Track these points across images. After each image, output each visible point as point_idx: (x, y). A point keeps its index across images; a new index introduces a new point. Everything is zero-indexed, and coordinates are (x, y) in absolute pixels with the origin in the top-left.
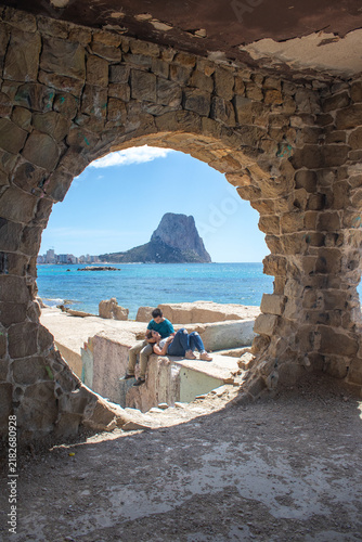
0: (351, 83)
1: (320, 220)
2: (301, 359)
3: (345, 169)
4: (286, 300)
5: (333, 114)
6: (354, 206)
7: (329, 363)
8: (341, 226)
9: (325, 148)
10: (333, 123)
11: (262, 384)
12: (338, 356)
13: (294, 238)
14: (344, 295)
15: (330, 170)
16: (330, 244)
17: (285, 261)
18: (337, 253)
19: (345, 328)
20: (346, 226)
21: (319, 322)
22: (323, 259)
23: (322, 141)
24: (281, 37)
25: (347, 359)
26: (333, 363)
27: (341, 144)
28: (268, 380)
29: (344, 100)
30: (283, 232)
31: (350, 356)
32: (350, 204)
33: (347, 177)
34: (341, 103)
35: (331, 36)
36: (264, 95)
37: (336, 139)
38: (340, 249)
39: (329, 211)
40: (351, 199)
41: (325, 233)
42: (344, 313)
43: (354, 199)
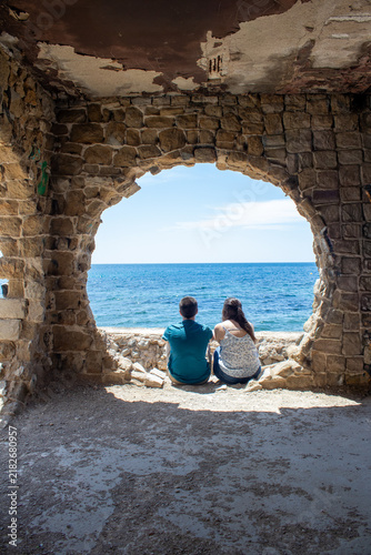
0: (89, 103)
1: (52, 224)
2: (44, 360)
3: (81, 179)
4: (27, 303)
5: (70, 126)
6: (89, 214)
7: (66, 360)
8: (75, 231)
9: (59, 156)
10: (68, 135)
11: (25, 390)
12: (75, 352)
13: (35, 240)
14: (78, 295)
15: (66, 179)
16: (64, 249)
17: (23, 264)
18: (70, 257)
19: (80, 325)
20: (81, 231)
21: (52, 323)
22: (55, 262)
23: (57, 149)
24: (82, 51)
25: (83, 353)
26: (70, 359)
27: (77, 156)
28: (30, 384)
29: (83, 116)
30: (24, 235)
31: (85, 350)
32: (84, 212)
33: (83, 187)
34: (79, 119)
35: (120, 66)
36: (26, 93)
37: (72, 149)
38: (73, 252)
39: (62, 216)
40: (87, 208)
41: (57, 237)
42: (77, 312)
43: (90, 208)
